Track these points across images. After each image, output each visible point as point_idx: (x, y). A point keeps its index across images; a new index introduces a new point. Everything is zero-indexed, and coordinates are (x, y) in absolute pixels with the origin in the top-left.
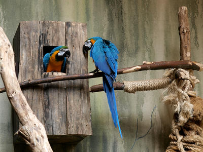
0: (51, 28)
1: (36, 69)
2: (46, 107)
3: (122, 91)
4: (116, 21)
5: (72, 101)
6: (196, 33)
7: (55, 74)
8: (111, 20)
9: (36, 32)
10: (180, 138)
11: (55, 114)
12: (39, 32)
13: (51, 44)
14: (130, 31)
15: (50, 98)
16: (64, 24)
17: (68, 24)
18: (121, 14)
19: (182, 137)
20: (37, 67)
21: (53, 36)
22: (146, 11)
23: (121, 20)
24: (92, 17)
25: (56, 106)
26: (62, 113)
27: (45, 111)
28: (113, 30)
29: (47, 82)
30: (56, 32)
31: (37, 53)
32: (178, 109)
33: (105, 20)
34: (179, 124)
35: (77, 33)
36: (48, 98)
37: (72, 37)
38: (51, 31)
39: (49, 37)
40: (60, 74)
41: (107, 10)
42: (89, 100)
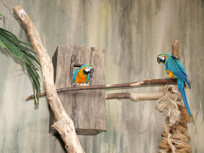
0: (80, 51)
1: (68, 80)
2: (74, 108)
3: (129, 100)
4: (127, 48)
5: (93, 105)
6: (184, 59)
7: (81, 84)
8: (123, 48)
9: (69, 53)
10: (170, 135)
11: (80, 114)
12: (71, 53)
13: (79, 63)
14: (137, 56)
15: (77, 101)
16: (90, 48)
17: (92, 49)
18: (131, 43)
19: (171, 135)
20: (68, 79)
21: (81, 57)
22: (149, 42)
23: (130, 48)
24: (110, 45)
25: (81, 108)
26: (85, 113)
27: (73, 111)
28: (124, 55)
29: (75, 90)
30: (83, 55)
31: (69, 69)
32: (169, 114)
33: (119, 47)
34: (169, 125)
35: (98, 56)
36: (76, 102)
37: (95, 59)
38: (80, 53)
39: (78, 58)
40: (85, 85)
41: (120, 40)
42: (105, 105)
